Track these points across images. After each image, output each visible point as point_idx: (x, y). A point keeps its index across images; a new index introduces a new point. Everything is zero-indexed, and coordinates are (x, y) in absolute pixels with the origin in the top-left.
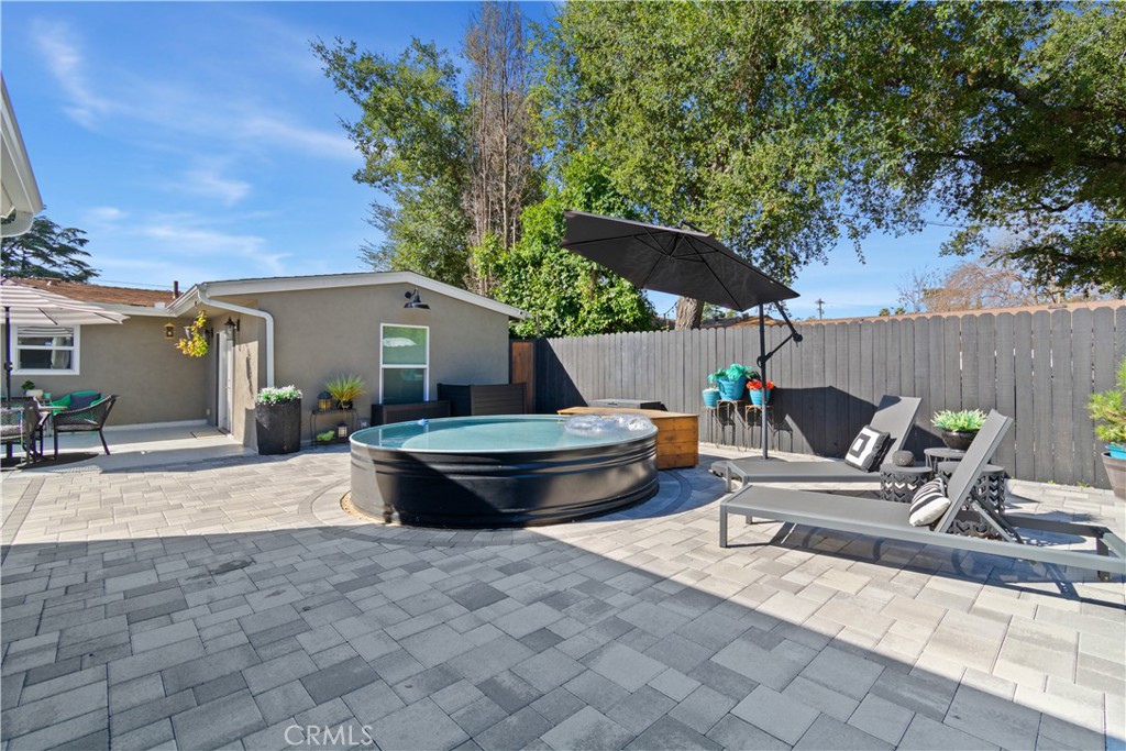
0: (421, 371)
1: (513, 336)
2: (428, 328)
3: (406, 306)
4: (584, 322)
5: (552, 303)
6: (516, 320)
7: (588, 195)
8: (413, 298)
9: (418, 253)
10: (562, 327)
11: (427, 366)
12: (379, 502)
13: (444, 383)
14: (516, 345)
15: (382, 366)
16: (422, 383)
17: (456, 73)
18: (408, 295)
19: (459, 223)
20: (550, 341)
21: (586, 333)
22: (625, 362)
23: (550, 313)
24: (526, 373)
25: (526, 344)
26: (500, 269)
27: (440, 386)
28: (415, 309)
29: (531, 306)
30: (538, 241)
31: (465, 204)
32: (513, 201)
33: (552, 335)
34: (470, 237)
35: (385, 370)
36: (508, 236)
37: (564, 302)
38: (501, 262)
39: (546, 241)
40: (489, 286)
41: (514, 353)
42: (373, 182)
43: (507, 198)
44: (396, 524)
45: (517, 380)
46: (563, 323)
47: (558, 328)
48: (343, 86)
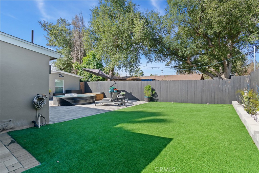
0: (63, 88)
1: (81, 81)
2: (64, 80)
3: (60, 77)
4: (93, 79)
5: (88, 75)
6: (81, 78)
7: (93, 58)
8: (61, 75)
9: (62, 63)
10: (90, 80)
11: (64, 87)
12: (57, 103)
13: (67, 90)
14: (81, 83)
15: (55, 87)
16: (63, 90)
17: (70, 25)
18: (60, 74)
19: (71, 58)
20: (87, 82)
21: (94, 81)
22: (99, 86)
23: (88, 77)
24: (83, 88)
25: (83, 83)
26: (78, 68)
27: (66, 90)
28: (61, 77)
29: (84, 76)
30: (85, 64)
31: (72, 54)
32: (81, 55)
33: (88, 81)
34: (73, 61)
35: (56, 88)
36: (80, 62)
37: (90, 75)
38: (79, 67)
39: (87, 64)
40: (77, 71)
41: (81, 84)
42: (51, 46)
43: (80, 54)
44: (60, 106)
45: (81, 89)
46: (90, 79)
47: (89, 80)
48: (45, 30)
